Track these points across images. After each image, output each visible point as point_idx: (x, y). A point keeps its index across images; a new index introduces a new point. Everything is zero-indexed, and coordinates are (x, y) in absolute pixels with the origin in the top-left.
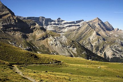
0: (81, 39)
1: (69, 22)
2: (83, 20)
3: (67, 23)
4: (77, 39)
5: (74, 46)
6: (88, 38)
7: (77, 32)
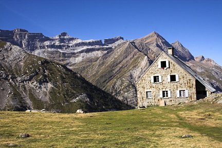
1: (88, 41)
2: (122, 39)
3: (83, 44)
5: (45, 76)
6: (128, 74)
7: (102, 62)
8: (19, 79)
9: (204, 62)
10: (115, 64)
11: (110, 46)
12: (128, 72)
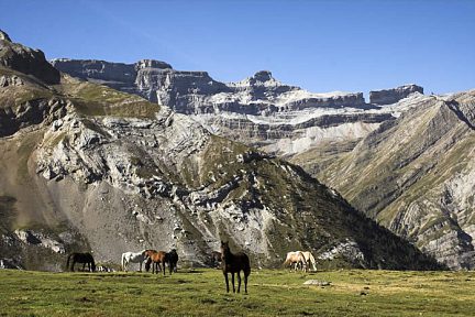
1: (325, 96)
3: (314, 103)
4: (365, 194)
5: (255, 192)
6: (439, 190)
7: (366, 155)
8: (195, 196)
10: (402, 161)
11: (385, 109)
12: (438, 183)
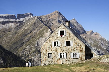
0: (22, 45)
1: (4, 15)
2: (32, 15)
4: (14, 44)
7: (15, 33)
9: (93, 35)
10: (25, 34)
11: (22, 20)
12: (35, 41)
